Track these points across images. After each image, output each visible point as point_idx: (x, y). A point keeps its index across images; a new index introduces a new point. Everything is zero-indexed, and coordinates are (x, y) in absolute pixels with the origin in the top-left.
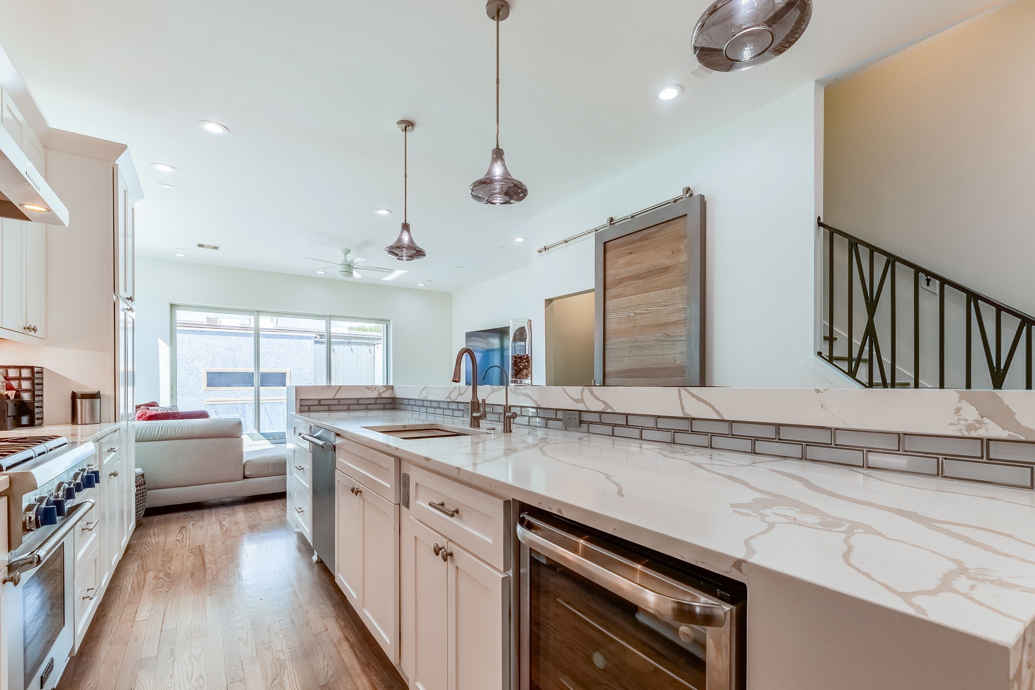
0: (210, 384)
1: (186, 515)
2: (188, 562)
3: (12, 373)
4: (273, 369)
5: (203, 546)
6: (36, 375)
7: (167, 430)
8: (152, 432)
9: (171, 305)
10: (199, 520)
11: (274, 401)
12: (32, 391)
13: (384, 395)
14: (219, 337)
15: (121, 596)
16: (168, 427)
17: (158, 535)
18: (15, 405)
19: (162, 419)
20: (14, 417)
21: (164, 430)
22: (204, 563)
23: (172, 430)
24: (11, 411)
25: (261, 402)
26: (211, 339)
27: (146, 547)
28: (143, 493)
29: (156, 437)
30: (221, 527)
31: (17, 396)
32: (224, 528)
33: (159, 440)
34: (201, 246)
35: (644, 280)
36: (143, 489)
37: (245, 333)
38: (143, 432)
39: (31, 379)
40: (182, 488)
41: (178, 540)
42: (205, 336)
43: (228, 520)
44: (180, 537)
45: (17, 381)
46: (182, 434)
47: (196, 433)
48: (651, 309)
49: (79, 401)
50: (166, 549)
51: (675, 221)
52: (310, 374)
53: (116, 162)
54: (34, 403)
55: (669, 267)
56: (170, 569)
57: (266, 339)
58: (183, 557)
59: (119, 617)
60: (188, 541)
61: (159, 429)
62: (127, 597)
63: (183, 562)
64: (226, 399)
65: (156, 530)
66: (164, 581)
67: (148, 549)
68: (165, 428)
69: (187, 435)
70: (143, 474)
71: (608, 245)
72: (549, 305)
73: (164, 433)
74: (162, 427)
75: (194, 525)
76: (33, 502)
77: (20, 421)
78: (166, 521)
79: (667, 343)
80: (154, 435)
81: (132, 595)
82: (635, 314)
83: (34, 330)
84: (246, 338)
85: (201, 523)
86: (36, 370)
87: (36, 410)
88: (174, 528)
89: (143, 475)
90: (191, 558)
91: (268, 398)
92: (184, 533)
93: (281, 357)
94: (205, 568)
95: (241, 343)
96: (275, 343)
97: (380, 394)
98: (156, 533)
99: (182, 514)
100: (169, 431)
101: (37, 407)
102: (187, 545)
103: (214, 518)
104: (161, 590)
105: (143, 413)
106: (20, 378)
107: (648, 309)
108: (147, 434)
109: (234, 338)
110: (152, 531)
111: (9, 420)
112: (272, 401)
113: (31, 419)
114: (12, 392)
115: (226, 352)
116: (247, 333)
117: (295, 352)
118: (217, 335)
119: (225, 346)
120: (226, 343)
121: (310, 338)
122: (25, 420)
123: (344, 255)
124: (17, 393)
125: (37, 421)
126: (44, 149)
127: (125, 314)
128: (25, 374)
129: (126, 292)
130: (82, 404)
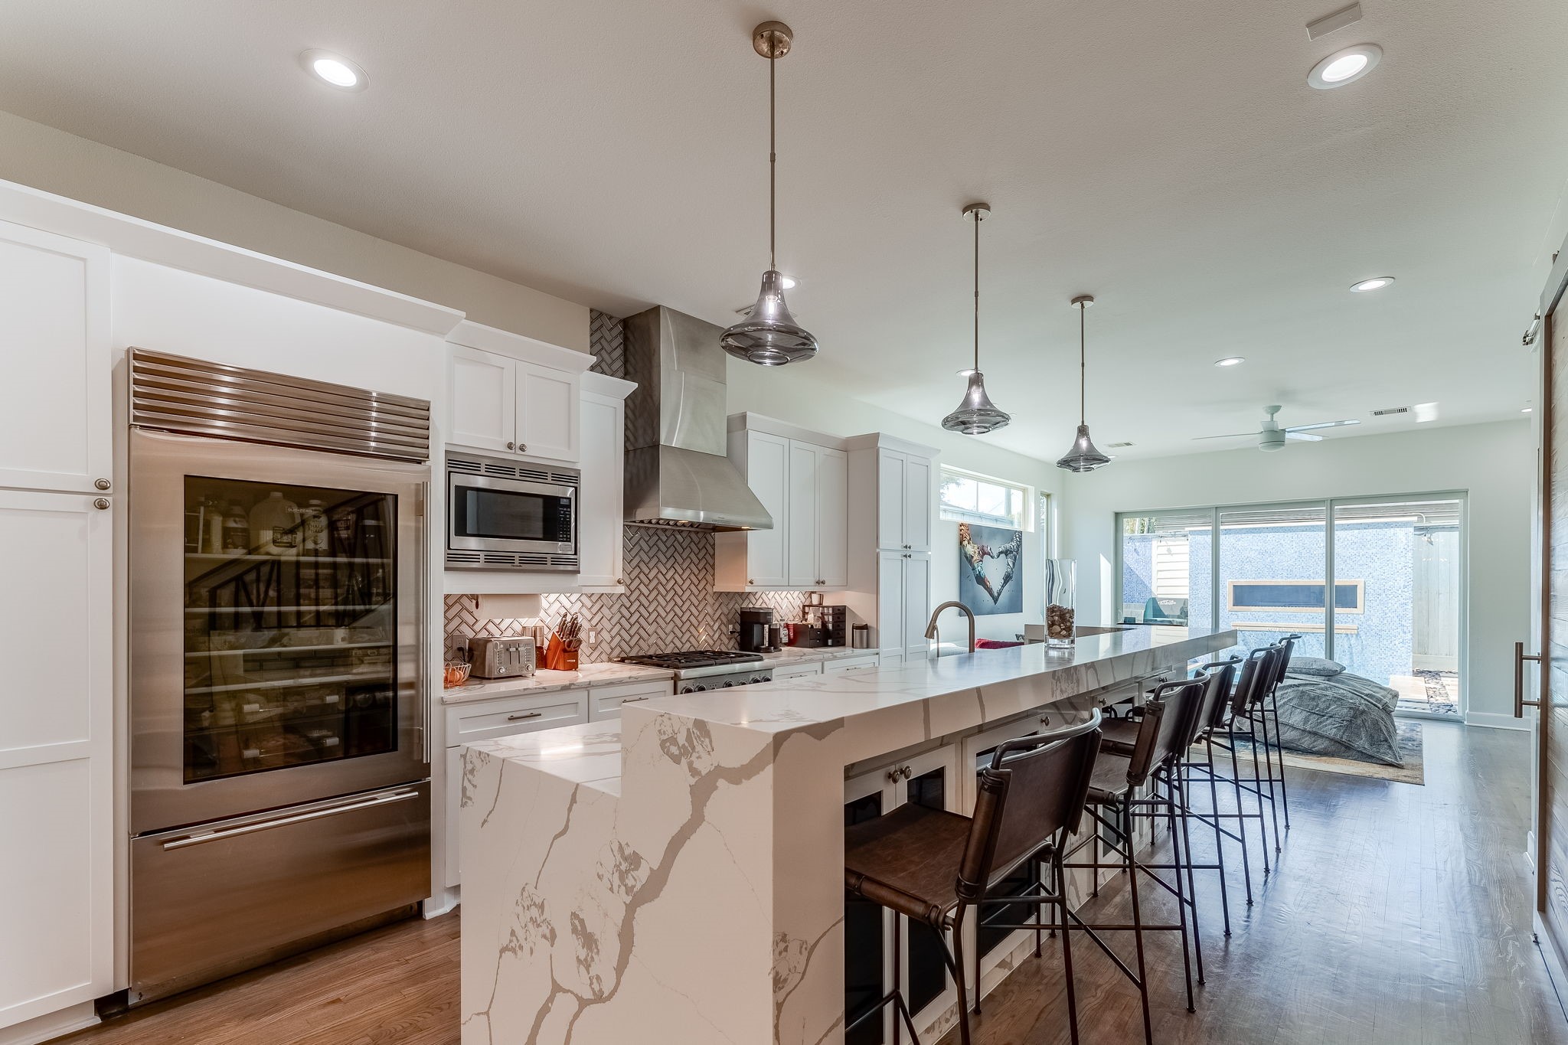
0: (1238, 603)
3: (825, 610)
4: (1346, 579)
6: (840, 613)
9: (1116, 514)
12: (839, 622)
14: (1250, 536)
25: (1335, 631)
26: (1239, 540)
37: (1288, 527)
39: (833, 615)
42: (1231, 535)
49: (855, 631)
52: (1405, 587)
53: (879, 446)
54: (840, 630)
64: (1259, 623)
83: (823, 583)
84: (1290, 534)
86: (841, 608)
87: (836, 636)
93: (1348, 561)
95: (1282, 541)
101: (842, 633)
106: (828, 614)
109: (1271, 535)
113: (833, 642)
114: (820, 622)
115: (1260, 556)
116: (1291, 527)
117: (1374, 551)
118: (1247, 532)
119: (1258, 548)
120: (1259, 544)
121: (1405, 525)
122: (830, 642)
123: (1270, 416)
124: (824, 624)
125: (840, 643)
126: (845, 453)
127: (902, 560)
128: (830, 611)
129: (902, 542)
130: (858, 633)
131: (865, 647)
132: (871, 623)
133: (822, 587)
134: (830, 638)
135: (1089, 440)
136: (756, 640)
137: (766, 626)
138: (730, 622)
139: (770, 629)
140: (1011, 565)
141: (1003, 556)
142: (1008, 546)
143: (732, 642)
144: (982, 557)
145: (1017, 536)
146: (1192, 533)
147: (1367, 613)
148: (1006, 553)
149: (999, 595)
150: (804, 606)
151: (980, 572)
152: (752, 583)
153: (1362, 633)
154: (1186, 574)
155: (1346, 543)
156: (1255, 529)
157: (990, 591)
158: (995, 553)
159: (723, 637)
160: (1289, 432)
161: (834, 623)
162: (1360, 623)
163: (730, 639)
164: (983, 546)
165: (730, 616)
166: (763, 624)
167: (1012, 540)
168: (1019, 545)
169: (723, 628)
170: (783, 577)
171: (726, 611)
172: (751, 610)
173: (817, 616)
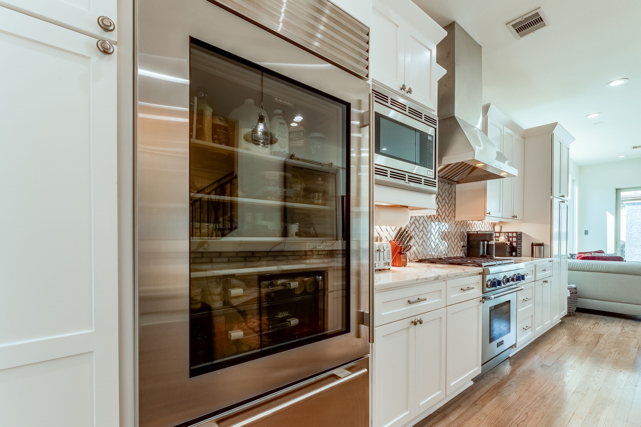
1: (603, 318)
2: (588, 339)
3: (510, 235)
5: (603, 335)
6: (519, 236)
7: (592, 266)
8: (583, 266)
9: (617, 190)
10: (609, 322)
12: (517, 242)
15: (548, 340)
16: (593, 265)
17: (581, 322)
18: (510, 247)
19: (591, 259)
20: (509, 252)
21: (590, 266)
22: (598, 342)
23: (595, 266)
24: (508, 250)
27: (571, 325)
28: (575, 298)
29: (585, 269)
30: (622, 330)
31: (511, 244)
32: (624, 331)
33: (587, 271)
34: (634, 148)
36: (574, 296)
38: (578, 265)
39: (516, 237)
40: (601, 301)
41: (590, 328)
43: (630, 328)
44: (592, 327)
45: (512, 238)
46: (602, 269)
47: (612, 269)
49: (534, 247)
50: (581, 329)
53: (553, 132)
54: (517, 247)
56: (577, 338)
58: (588, 335)
59: (543, 347)
60: (595, 330)
61: (587, 265)
62: (550, 341)
63: (586, 338)
65: (581, 320)
66: (571, 342)
67: (571, 326)
68: (591, 265)
69: (605, 270)
73: (590, 267)
75: (604, 324)
76: (491, 279)
77: (512, 254)
78: (589, 318)
80: (584, 268)
81: (553, 341)
83: (516, 217)
85: (610, 324)
86: (518, 233)
87: (518, 250)
88: (592, 322)
89: (576, 288)
90: (592, 338)
92: (596, 326)
94: (597, 345)
98: (580, 321)
99: (600, 316)
100: (593, 266)
101: (519, 249)
102: (594, 331)
103: (620, 324)
104: (567, 344)
105: (580, 255)
106: (513, 237)
108: (580, 267)
110: (578, 319)
111: (507, 254)
113: (516, 254)
114: (508, 242)
122: (514, 254)
125: (519, 255)
126: (523, 139)
127: (560, 204)
128: (515, 235)
129: (560, 193)
130: (536, 249)
131: (542, 256)
132: (547, 242)
133: (515, 220)
134: (514, 252)
136: (481, 252)
137: (486, 243)
138: (462, 240)
139: (488, 245)
143: (462, 252)
146: (628, 204)
152: (489, 214)
159: (458, 249)
163: (461, 250)
165: (462, 237)
166: (484, 241)
169: (458, 243)
170: (500, 212)
171: (460, 234)
172: (477, 233)
173: (505, 238)
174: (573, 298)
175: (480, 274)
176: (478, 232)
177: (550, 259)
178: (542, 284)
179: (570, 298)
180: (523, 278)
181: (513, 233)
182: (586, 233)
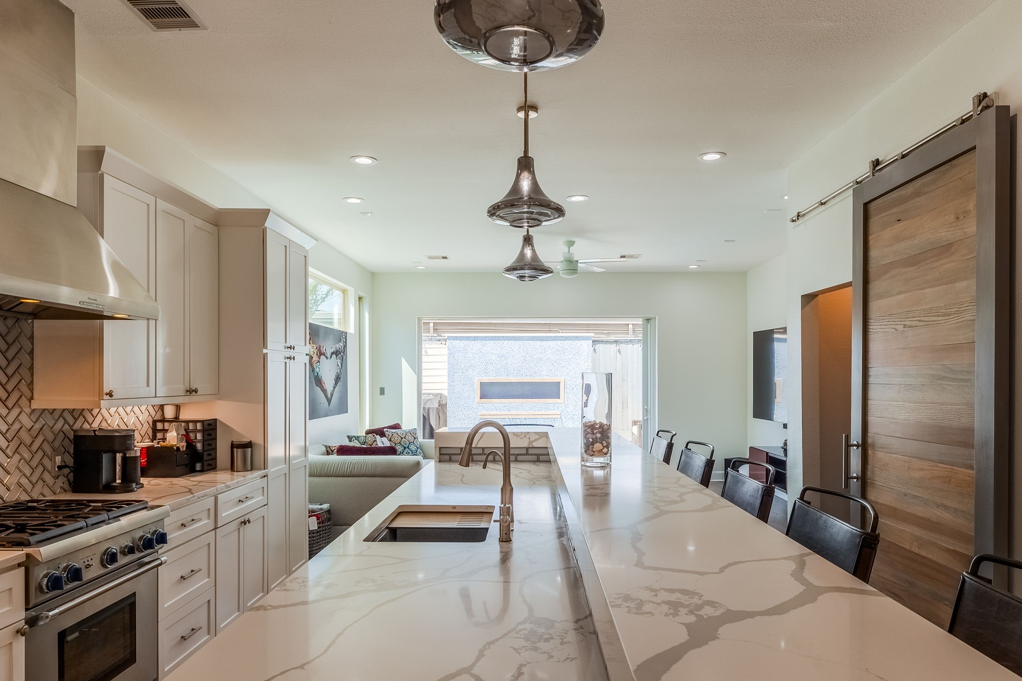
0: (483, 396)
3: (189, 426)
4: (546, 377)
6: (210, 428)
8: (341, 468)
11: (547, 416)
13: (535, 444)
14: (492, 343)
16: (355, 464)
18: (187, 454)
20: (188, 464)
21: (352, 467)
23: (358, 467)
24: (183, 459)
26: (484, 346)
33: (348, 476)
34: (430, 258)
35: (916, 267)
36: (326, 526)
37: (517, 337)
39: (203, 430)
42: (479, 341)
45: (194, 434)
46: (365, 471)
48: (926, 319)
49: (236, 450)
51: (961, 159)
53: (265, 226)
54: (205, 452)
55: (951, 245)
57: (539, 342)
64: (498, 412)
68: (353, 464)
69: (372, 473)
70: (330, 510)
71: (873, 206)
72: (808, 304)
74: (351, 463)
77: (194, 467)
79: (948, 383)
80: (344, 471)
82: (905, 326)
83: (196, 391)
84: (518, 342)
86: (206, 423)
87: (207, 458)
89: (328, 512)
91: (540, 413)
93: (555, 364)
95: (513, 348)
96: (548, 347)
97: (530, 442)
100: (355, 467)
101: (209, 455)
106: (195, 431)
107: (922, 319)
109: (506, 342)
111: (182, 469)
112: (544, 416)
113: (203, 466)
114: (184, 444)
115: (499, 359)
116: (519, 337)
117: (570, 357)
118: (490, 340)
119: (497, 352)
120: (498, 349)
121: (587, 338)
122: (198, 466)
123: (567, 249)
124: (190, 445)
125: (211, 466)
126: (216, 227)
127: (286, 363)
128: (199, 427)
129: (286, 342)
130: (238, 453)
131: (249, 469)
132: (257, 439)
133: (193, 398)
134: (198, 462)
135: (533, 250)
136: (105, 476)
137: (119, 456)
138: (56, 452)
139: (124, 459)
140: (340, 366)
141: (334, 356)
142: (338, 346)
143: (62, 479)
144: (319, 358)
145: (342, 336)
146: (449, 338)
147: (566, 402)
148: (336, 353)
149: (332, 396)
150: (155, 422)
151: (318, 373)
152: (111, 395)
153: (563, 417)
154: (445, 372)
155: (553, 350)
156: (495, 337)
157: (324, 391)
158: (329, 355)
159: (47, 477)
160: (580, 263)
161: (204, 441)
162: (562, 409)
164: (320, 347)
165: (57, 443)
166: (114, 453)
167: (340, 341)
168: (345, 346)
169: (46, 462)
170: (148, 385)
171: (51, 437)
172: (95, 433)
173: (178, 434)
174: (323, 531)
175: (19, 565)
176: (97, 433)
177: (262, 472)
178: (239, 529)
179: (317, 533)
180: (162, 538)
181: (195, 422)
182: (382, 391)
